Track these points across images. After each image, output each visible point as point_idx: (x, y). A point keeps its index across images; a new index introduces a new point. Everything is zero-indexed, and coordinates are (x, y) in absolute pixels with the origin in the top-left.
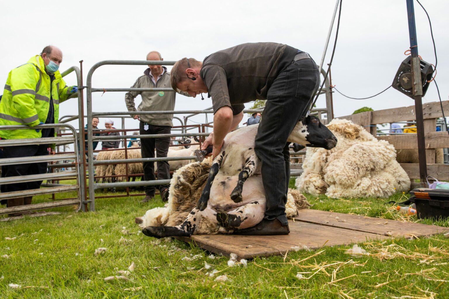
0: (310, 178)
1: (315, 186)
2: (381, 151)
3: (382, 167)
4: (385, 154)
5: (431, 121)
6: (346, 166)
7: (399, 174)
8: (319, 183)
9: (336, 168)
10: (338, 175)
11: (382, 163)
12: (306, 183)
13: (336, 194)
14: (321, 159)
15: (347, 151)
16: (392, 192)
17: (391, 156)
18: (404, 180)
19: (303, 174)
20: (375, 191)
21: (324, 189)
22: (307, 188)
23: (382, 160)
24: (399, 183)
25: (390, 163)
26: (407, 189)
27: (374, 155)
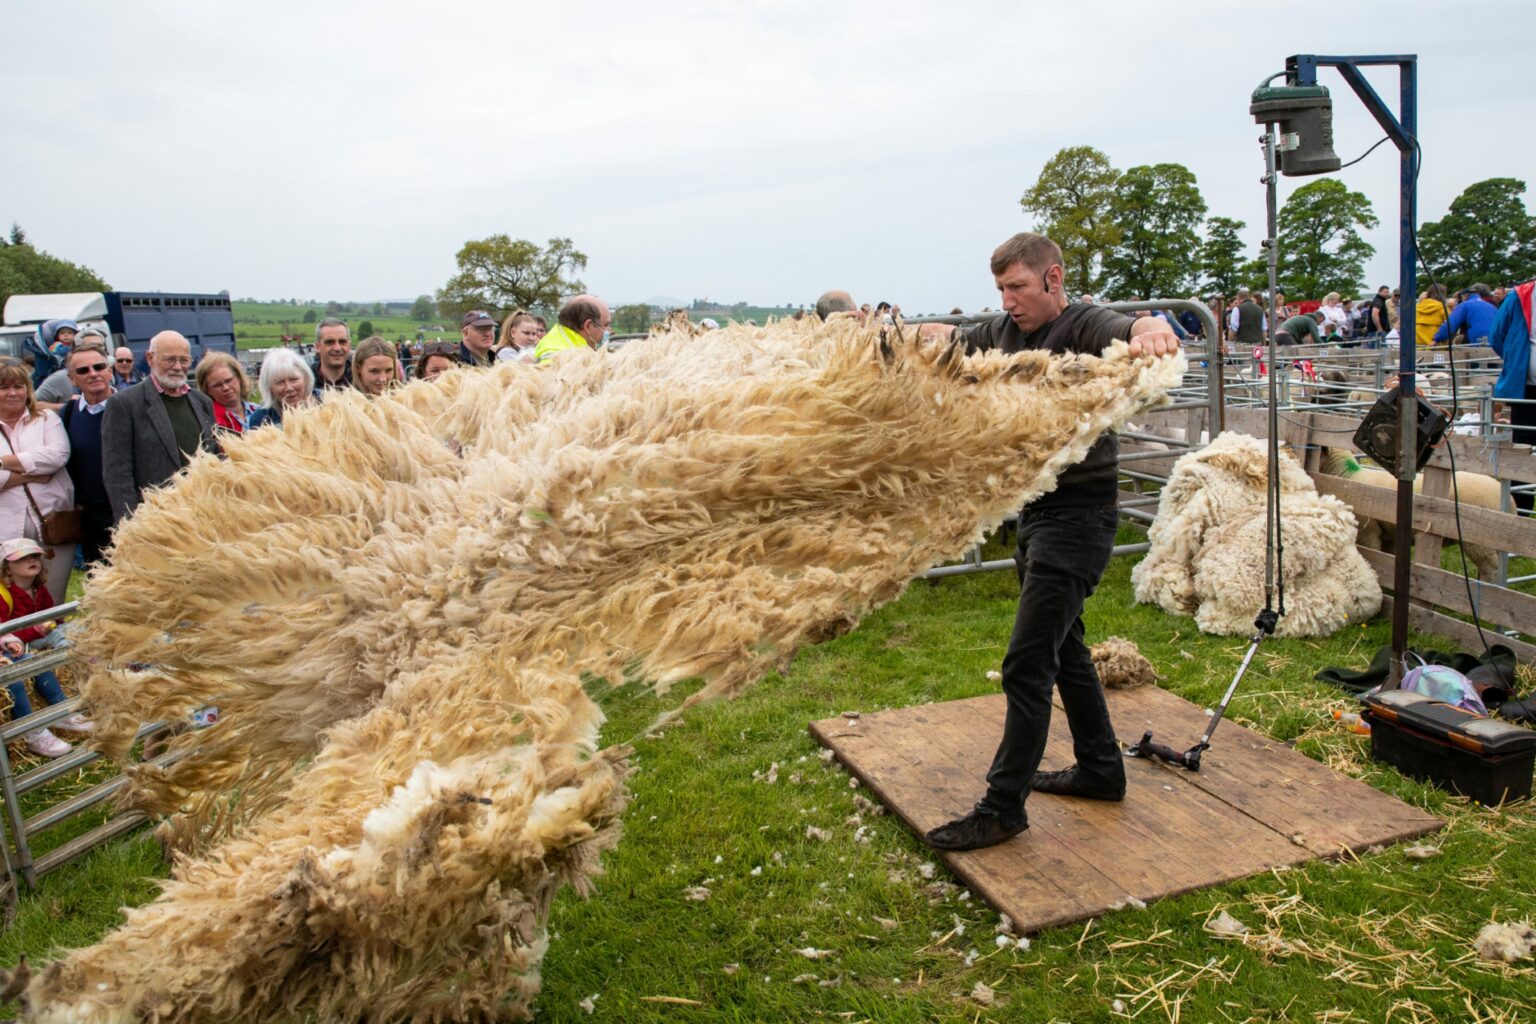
0: (1165, 572)
1: (1174, 594)
2: (1323, 530)
3: (1322, 566)
4: (1332, 535)
5: (1441, 473)
6: (1243, 565)
7: (1358, 581)
8: (1182, 587)
9: (1221, 570)
10: (1223, 586)
11: (1322, 556)
12: (1154, 581)
13: (1216, 624)
14: (1190, 534)
15: (1246, 527)
16: (1339, 623)
17: (1344, 538)
18: (1369, 594)
19: (1150, 558)
20: (1301, 625)
21: (1193, 602)
22: (1156, 593)
23: (1322, 553)
24: (1357, 601)
25: (1341, 555)
26: (1371, 614)
27: (1306, 541)
